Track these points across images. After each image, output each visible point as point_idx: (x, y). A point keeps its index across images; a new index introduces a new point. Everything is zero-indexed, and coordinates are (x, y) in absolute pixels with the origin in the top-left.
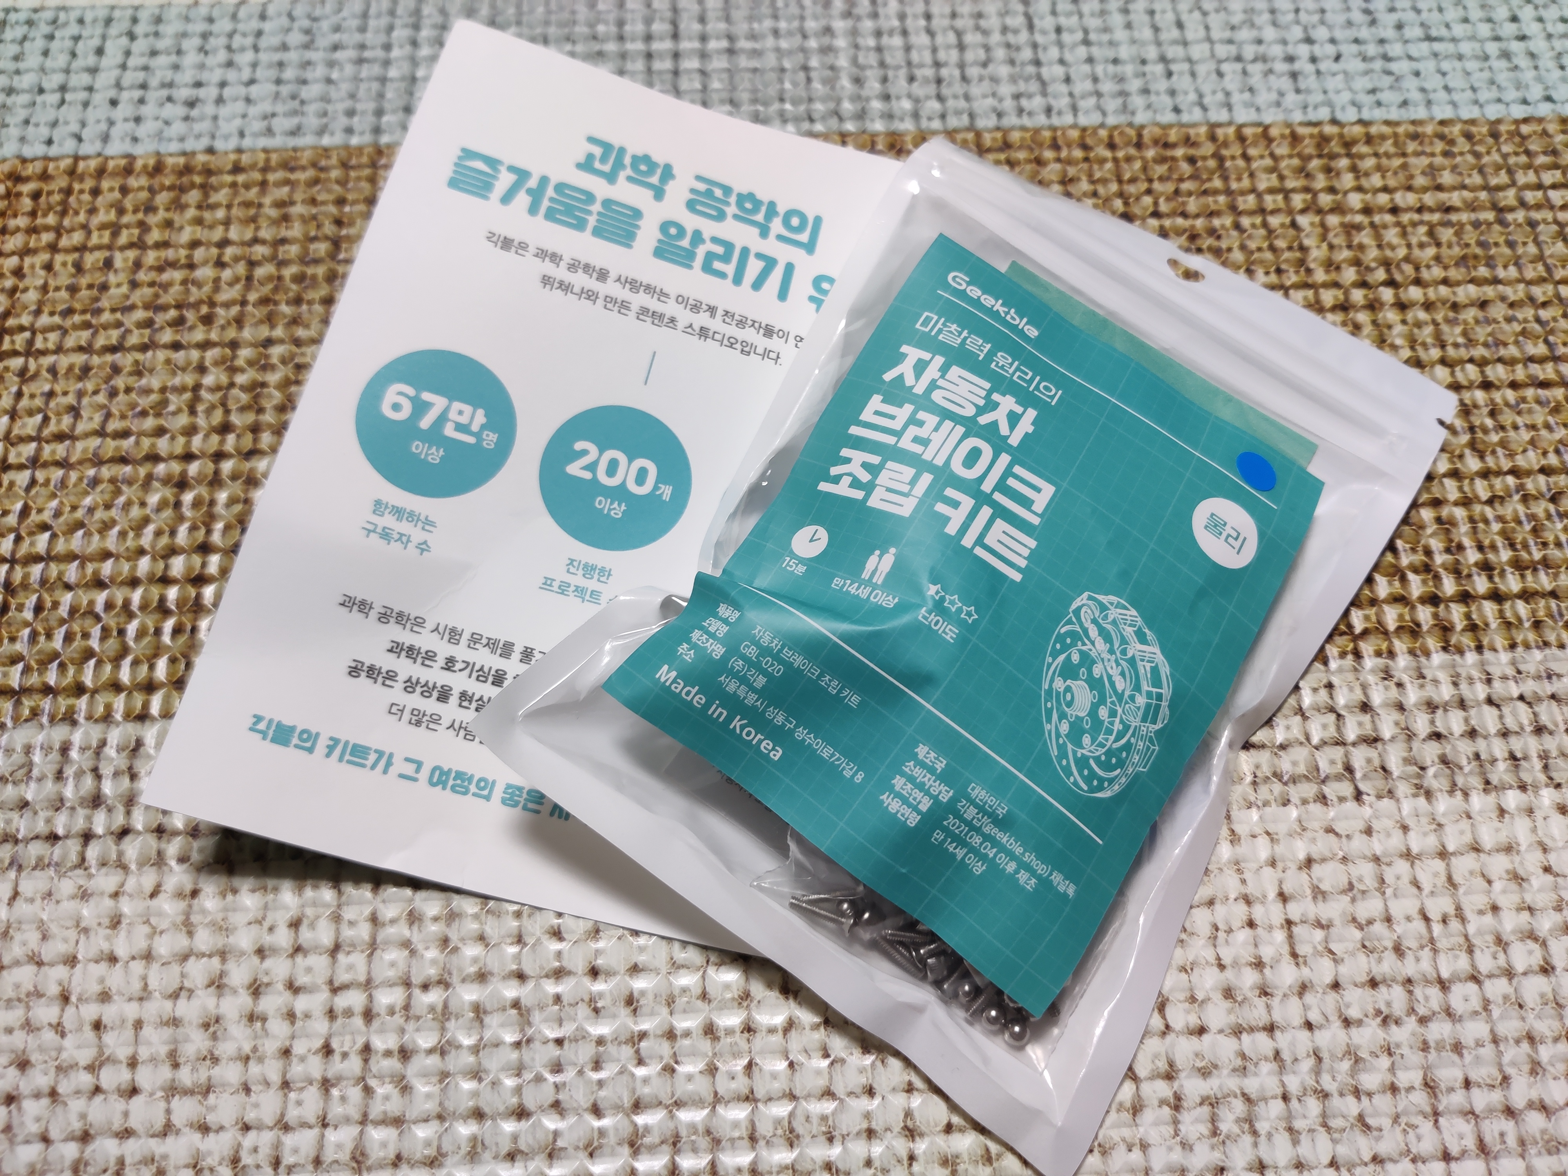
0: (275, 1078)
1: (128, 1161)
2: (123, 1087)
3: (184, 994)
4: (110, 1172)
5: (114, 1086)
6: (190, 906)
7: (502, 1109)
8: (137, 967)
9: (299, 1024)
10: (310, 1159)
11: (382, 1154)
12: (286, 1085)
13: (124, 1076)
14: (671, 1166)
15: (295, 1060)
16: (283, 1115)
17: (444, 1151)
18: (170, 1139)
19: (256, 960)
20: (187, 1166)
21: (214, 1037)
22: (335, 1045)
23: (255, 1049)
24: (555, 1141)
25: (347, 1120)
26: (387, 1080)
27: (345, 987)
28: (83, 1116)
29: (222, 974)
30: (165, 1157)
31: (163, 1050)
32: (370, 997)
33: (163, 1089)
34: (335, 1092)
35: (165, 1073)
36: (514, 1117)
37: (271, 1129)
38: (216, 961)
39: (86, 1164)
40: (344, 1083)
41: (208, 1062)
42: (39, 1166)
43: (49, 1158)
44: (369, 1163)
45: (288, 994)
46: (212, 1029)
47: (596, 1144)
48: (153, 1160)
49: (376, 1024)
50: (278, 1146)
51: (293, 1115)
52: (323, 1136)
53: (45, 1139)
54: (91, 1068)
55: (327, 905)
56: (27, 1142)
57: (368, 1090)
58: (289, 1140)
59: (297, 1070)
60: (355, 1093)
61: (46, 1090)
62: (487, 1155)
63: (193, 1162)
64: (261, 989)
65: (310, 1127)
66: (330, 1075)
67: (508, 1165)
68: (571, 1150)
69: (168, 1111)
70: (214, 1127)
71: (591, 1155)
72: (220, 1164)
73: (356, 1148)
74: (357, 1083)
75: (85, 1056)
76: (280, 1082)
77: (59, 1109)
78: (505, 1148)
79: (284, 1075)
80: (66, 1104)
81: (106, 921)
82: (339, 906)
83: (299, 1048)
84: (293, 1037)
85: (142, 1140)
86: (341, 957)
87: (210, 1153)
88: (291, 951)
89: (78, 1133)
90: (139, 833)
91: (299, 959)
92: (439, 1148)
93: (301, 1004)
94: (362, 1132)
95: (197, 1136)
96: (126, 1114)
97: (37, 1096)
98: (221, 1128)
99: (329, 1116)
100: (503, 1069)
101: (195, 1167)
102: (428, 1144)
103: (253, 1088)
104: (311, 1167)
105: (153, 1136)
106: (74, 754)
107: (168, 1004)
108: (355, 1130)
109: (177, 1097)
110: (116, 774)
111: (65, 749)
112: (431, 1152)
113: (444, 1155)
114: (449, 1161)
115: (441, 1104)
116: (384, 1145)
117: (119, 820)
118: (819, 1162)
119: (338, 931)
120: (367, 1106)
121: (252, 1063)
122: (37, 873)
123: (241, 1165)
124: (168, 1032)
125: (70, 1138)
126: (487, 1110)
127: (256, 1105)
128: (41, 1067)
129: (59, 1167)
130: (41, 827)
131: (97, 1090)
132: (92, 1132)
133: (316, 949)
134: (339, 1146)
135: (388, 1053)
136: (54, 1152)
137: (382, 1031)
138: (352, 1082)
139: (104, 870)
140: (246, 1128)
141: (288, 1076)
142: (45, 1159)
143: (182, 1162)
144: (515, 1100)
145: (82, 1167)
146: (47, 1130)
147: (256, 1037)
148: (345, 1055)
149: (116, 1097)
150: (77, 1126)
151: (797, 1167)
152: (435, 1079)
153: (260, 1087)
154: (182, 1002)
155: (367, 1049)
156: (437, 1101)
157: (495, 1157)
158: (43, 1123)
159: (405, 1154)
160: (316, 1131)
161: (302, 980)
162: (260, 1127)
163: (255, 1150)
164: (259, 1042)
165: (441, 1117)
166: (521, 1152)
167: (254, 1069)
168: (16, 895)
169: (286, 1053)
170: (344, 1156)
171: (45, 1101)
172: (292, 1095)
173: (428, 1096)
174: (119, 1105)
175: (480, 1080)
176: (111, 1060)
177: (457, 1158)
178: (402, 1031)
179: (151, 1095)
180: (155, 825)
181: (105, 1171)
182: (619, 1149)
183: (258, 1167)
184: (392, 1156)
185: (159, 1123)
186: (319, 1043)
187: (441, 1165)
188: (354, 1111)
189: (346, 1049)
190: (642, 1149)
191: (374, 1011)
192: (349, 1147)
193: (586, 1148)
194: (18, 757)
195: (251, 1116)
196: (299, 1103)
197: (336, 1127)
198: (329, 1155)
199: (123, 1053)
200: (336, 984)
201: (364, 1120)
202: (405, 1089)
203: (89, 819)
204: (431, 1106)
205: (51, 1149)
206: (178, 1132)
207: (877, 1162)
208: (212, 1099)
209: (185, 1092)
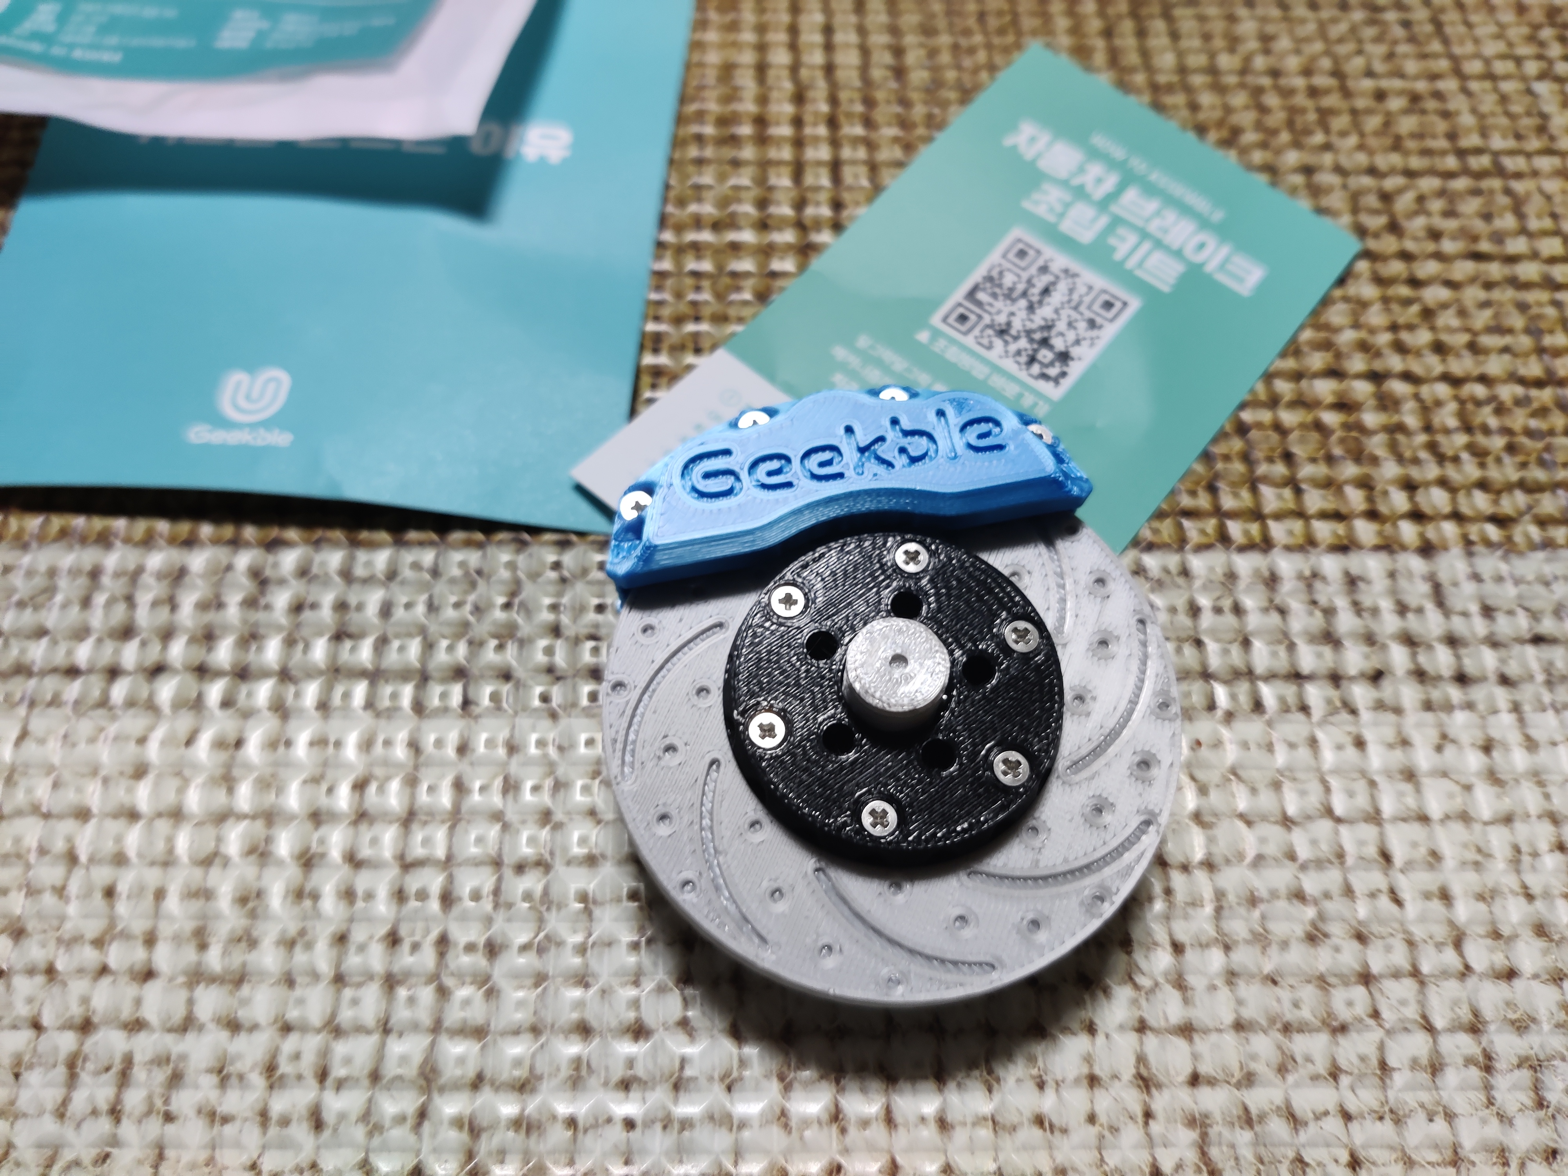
0: (325, 967)
1: (138, 1058)
2: (137, 967)
3: (217, 861)
4: (114, 1070)
5: (126, 965)
6: (233, 758)
7: (614, 1023)
8: (163, 826)
9: (360, 904)
10: (366, 1072)
11: (458, 1072)
12: (339, 980)
13: (139, 954)
14: (833, 1109)
15: (352, 949)
16: (333, 1015)
17: (538, 1070)
18: (190, 1037)
19: (309, 826)
20: (210, 1071)
21: (253, 915)
22: (403, 931)
23: (302, 933)
24: (682, 1068)
25: (415, 1027)
26: (468, 979)
27: (420, 863)
28: (85, 1001)
29: (268, 840)
30: (183, 1057)
31: (189, 926)
32: (450, 879)
33: (186, 973)
34: (402, 993)
35: (190, 955)
36: (629, 1036)
37: (319, 1031)
38: (259, 825)
39: (85, 1060)
40: (413, 980)
41: (243, 944)
42: (26, 1058)
43: (41, 1049)
44: (442, 1080)
45: (346, 869)
46: (250, 905)
47: (735, 1074)
48: (168, 1060)
49: (456, 911)
50: (325, 1053)
51: (346, 1015)
52: (382, 1046)
53: (37, 1026)
54: (99, 943)
55: (399, 766)
56: (15, 1027)
57: (443, 992)
58: (341, 1048)
59: (353, 961)
60: (427, 995)
61: (43, 966)
62: (593, 1082)
63: (218, 1065)
64: (314, 861)
65: (368, 1032)
66: (396, 968)
67: (621, 1095)
68: (703, 1081)
69: (190, 1002)
70: (247, 1024)
71: (729, 1089)
72: (252, 1069)
73: (426, 1061)
74: (429, 981)
75: (93, 928)
76: (332, 974)
77: (56, 990)
78: (618, 1072)
79: (338, 965)
80: (64, 984)
81: (129, 770)
82: (416, 767)
83: (358, 935)
84: (351, 920)
85: (156, 1036)
86: (415, 827)
87: (239, 1056)
88: (353, 817)
89: (78, 1020)
90: (175, 671)
91: (363, 827)
92: (532, 1069)
93: (363, 881)
94: (433, 1044)
95: (224, 1035)
96: (138, 1002)
97: (31, 972)
98: (254, 1027)
99: (392, 1021)
100: (616, 974)
101: (220, 1071)
102: (517, 1062)
103: (299, 980)
104: (366, 1082)
105: (170, 1030)
106: (106, 580)
107: (198, 872)
108: (425, 1041)
109: (202, 986)
110: (155, 604)
111: (95, 574)
112: (520, 1073)
113: (540, 1078)
114: (544, 1086)
115: (535, 1013)
116: (461, 1061)
117: (153, 654)
118: (1028, 1114)
119: (413, 797)
120: (441, 1010)
121: (298, 949)
122: (52, 711)
123: (279, 1072)
124: (196, 905)
125: (67, 1026)
126: (594, 1023)
127: (301, 1002)
128: (37, 938)
129: (51, 1061)
130: (60, 658)
131: (104, 970)
132: (96, 1019)
133: (386, 817)
134: (404, 1060)
135: (470, 948)
136: (45, 1042)
137: (464, 918)
138: (423, 979)
139: (132, 712)
140: (287, 1028)
141: (344, 967)
142: (35, 1050)
143: (204, 1065)
144: (632, 1015)
145: (80, 1063)
146: (39, 1014)
147: (304, 918)
148: (415, 947)
149: (126, 979)
150: (76, 1011)
151: (998, 1118)
152: (529, 982)
153: (307, 979)
154: (215, 872)
155: (443, 942)
156: (531, 1009)
157: (606, 1084)
158: (36, 1005)
159: (488, 1074)
160: (374, 1039)
161: (365, 852)
162: (304, 1028)
163: (297, 1056)
164: (309, 924)
165: (535, 1030)
166: (636, 1079)
167: (300, 957)
168: (24, 735)
169: (341, 939)
170: (411, 1071)
171: (40, 979)
172: (348, 993)
173: (520, 1004)
174: (131, 990)
175: (587, 986)
176: (126, 936)
177: (555, 1082)
178: (488, 921)
179: (171, 979)
180: (197, 663)
181: (107, 1069)
182: (765, 1083)
183: (300, 1077)
184: (471, 1073)
185: (179, 1014)
186: (383, 930)
187: (533, 1091)
188: (424, 1015)
189: (417, 938)
190: (796, 1085)
191: (455, 894)
192: (417, 1059)
193: (722, 1079)
194: (39, 581)
195: (293, 1014)
196: (355, 1002)
197: (400, 1035)
198: (391, 1069)
199: (139, 926)
200: (409, 859)
201: (437, 1028)
202: (492, 994)
203: (117, 652)
204: (523, 1017)
205: (43, 1037)
206: (201, 1028)
207: (1102, 1118)
208: (245, 990)
209: (213, 979)
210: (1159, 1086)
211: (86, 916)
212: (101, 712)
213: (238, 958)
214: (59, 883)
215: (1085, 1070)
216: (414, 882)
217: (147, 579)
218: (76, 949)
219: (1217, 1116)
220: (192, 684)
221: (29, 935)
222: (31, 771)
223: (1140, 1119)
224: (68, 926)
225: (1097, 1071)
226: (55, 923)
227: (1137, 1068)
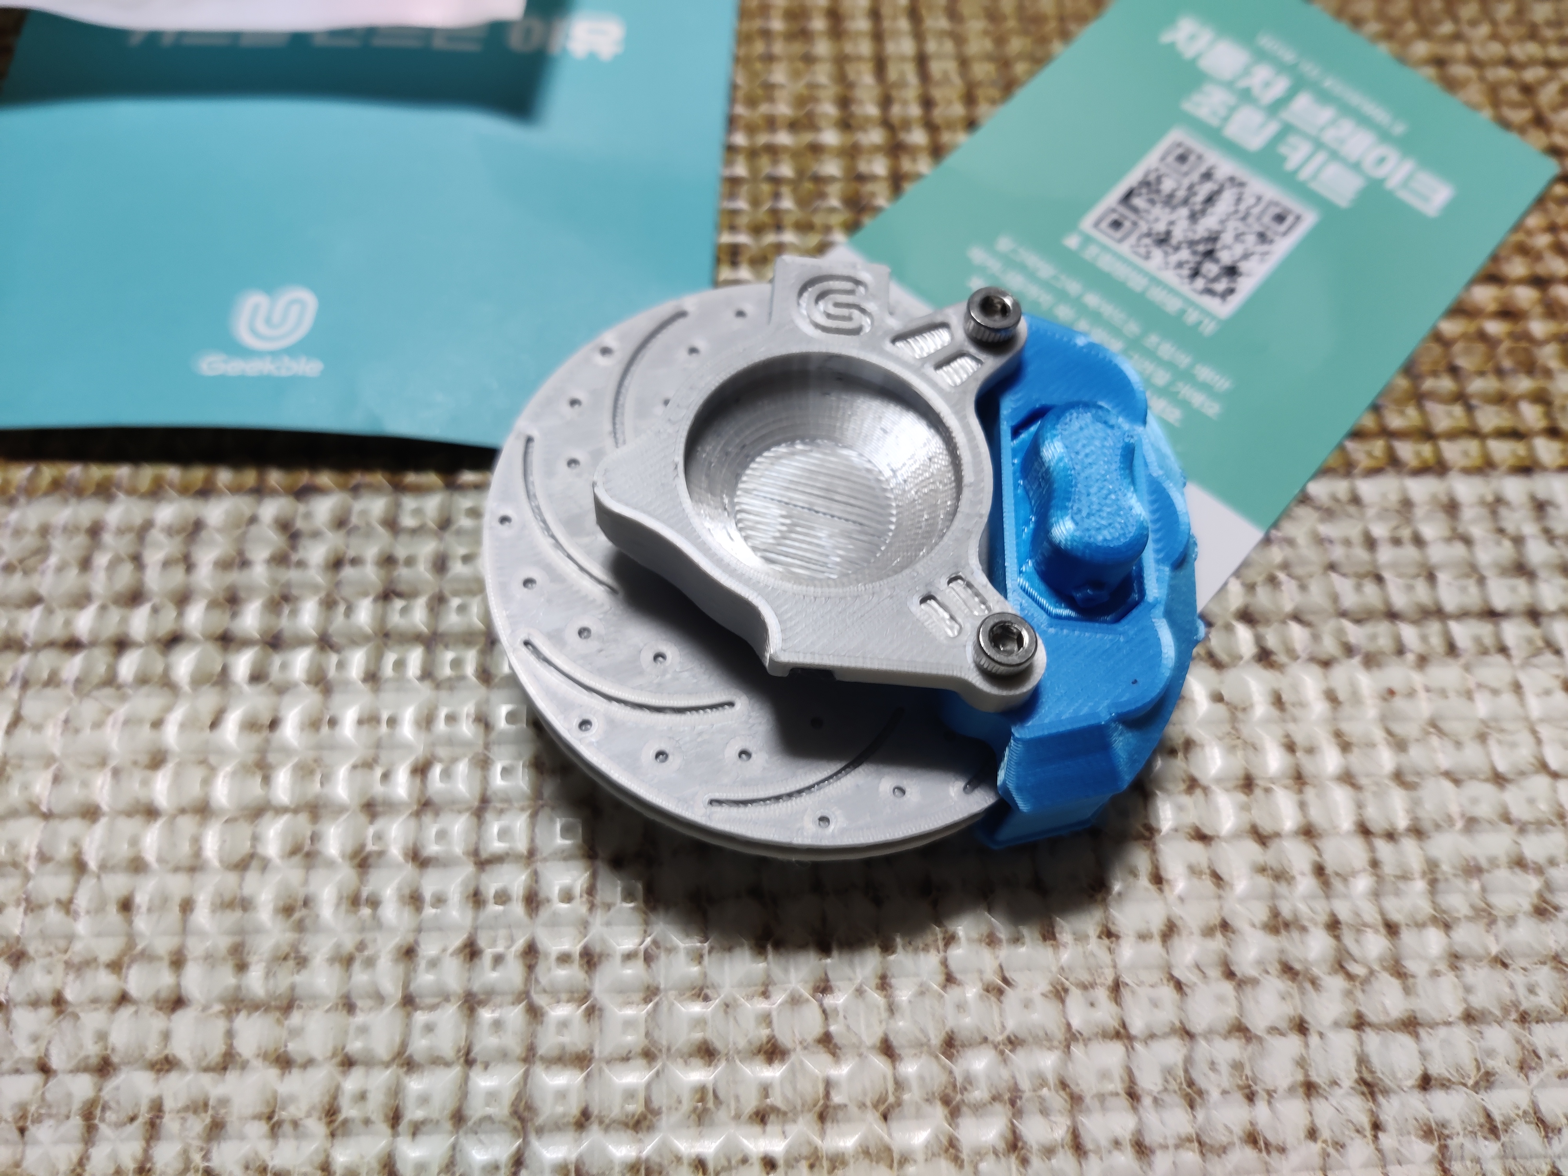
0: (391, 987)
1: (169, 1104)
2: (164, 995)
3: (254, 864)
4: (140, 1120)
5: (150, 992)
6: (267, 741)
7: (742, 1043)
8: (187, 824)
9: (429, 911)
10: (447, 1112)
11: (560, 1109)
12: (409, 1002)
13: (165, 979)
14: (1010, 1136)
15: (422, 964)
16: (404, 1045)
17: (655, 1104)
18: (232, 1076)
19: (363, 818)
20: (257, 1117)
21: (300, 927)
22: (482, 942)
23: (361, 946)
24: (827, 1095)
25: (504, 1056)
26: (564, 996)
27: (498, 859)
28: (102, 1036)
29: (315, 838)
30: (224, 1102)
31: (224, 943)
32: (535, 876)
33: (222, 1000)
34: (486, 1015)
35: (227, 978)
36: (761, 1057)
37: (387, 1065)
38: (303, 819)
39: (104, 1109)
40: (498, 1000)
41: (291, 963)
42: (32, 1109)
43: (48, 1096)
44: (540, 1121)
45: (409, 869)
46: (297, 915)
47: (891, 1099)
48: (206, 1105)
49: (544, 914)
50: (396, 1091)
51: (419, 1045)
52: (466, 1080)
53: (44, 1069)
54: (116, 966)
55: (466, 744)
56: (17, 1071)
57: (534, 1013)
58: (415, 1085)
59: (425, 979)
60: (515, 1015)
61: (49, 996)
62: (722, 1115)
63: (267, 1110)
64: (371, 861)
65: (447, 1064)
66: (476, 987)
67: (757, 1129)
68: (853, 1109)
69: (230, 1034)
70: (300, 1060)
71: (885, 1117)
72: (309, 1115)
73: (519, 1097)
74: (518, 1000)
75: (107, 949)
76: (399, 995)
77: (66, 1024)
78: (751, 1103)
79: (406, 985)
80: (76, 1017)
81: (144, 759)
82: (487, 746)
83: (429, 949)
84: (419, 930)
85: (189, 1077)
86: (489, 816)
87: (292, 1099)
88: (415, 807)
89: (94, 1061)
90: (193, 641)
91: (427, 819)
92: (648, 1101)
93: (430, 884)
94: (526, 1075)
95: (273, 1073)
96: (166, 1036)
97: (35, 1003)
98: (309, 1063)
99: (476, 1050)
100: (740, 985)
101: (270, 1118)
102: (630, 1095)
103: (360, 1003)
104: (448, 1125)
105: (207, 1069)
106: (108, 538)
107: (232, 878)
108: (515, 1073)
109: (243, 1014)
110: (167, 564)
111: (95, 531)
112: (635, 1108)
113: (657, 1113)
114: (665, 1122)
115: (647, 1034)
116: (562, 1095)
117: (167, 622)
118: (1238, 1131)
119: (485, 781)
120: (534, 1035)
121: (357, 966)
122: (50, 692)
123: (341, 1117)
124: (233, 917)
125: (82, 1068)
126: (718, 1045)
127: (363, 1030)
128: (40, 962)
129: (64, 1111)
130: (56, 630)
131: (123, 999)
132: (115, 1059)
133: (453, 805)
134: (492, 1096)
135: (564, 959)
136: (55, 1088)
137: (555, 922)
138: (510, 998)
139: (145, 690)
140: (348, 1063)
141: (413, 987)
142: (43, 1098)
143: (249, 1111)
144: (764, 1032)
145: (98, 1112)
146: (47, 1054)
147: (363, 929)
148: (498, 960)
149: (151, 1008)
150: (92, 1050)
151: (1205, 1139)
152: (638, 996)
153: (370, 1003)
154: (252, 877)
155: (531, 952)
156: (642, 1031)
157: (737, 1117)
158: (43, 1044)
159: (595, 1111)
160: (456, 1071)
161: (432, 848)
162: (369, 1062)
163: (362, 1096)
164: (368, 936)
165: (649, 1055)
166: (775, 1110)
167: (360, 977)
168: (16, 721)
169: (409, 953)
170: (501, 1110)
171: (46, 1012)
172: (420, 1017)
173: (628, 1024)
174: (157, 1022)
175: (706, 999)
176: (148, 957)
177: (676, 1117)
178: (584, 925)
179: (205, 1008)
180: (219, 631)
181: (132, 1119)
182: (927, 1108)
183: (367, 1122)
184: (574, 1110)
185: (217, 1049)
186: (457, 941)
187: (651, 1128)
188: (513, 1042)
189: (500, 949)
190: (964, 1109)
191: (542, 895)
192: (508, 1097)
193: (876, 1106)
194: (29, 541)
195: (355, 1046)
196: (429, 1028)
197: (486, 1066)
198: (476, 1109)
199: (164, 945)
200: (484, 855)
201: (530, 1056)
202: (592, 1012)
203: (124, 621)
204: (633, 1039)
205: (52, 1083)
206: (244, 1066)
207: (1325, 1133)
208: (296, 1018)
209: (256, 1007)
210: (1386, 1092)
211: (99, 935)
212: (108, 691)
213: (285, 979)
214: (64, 896)
215: (1300, 1077)
216: (492, 883)
217: (156, 535)
218: (89, 974)
219: (1456, 1125)
220: (215, 659)
221: (30, 959)
222: (27, 763)
223: (1368, 1132)
224: (78, 946)
225: (1315, 1078)
226: (62, 944)
227: (1359, 1072)
